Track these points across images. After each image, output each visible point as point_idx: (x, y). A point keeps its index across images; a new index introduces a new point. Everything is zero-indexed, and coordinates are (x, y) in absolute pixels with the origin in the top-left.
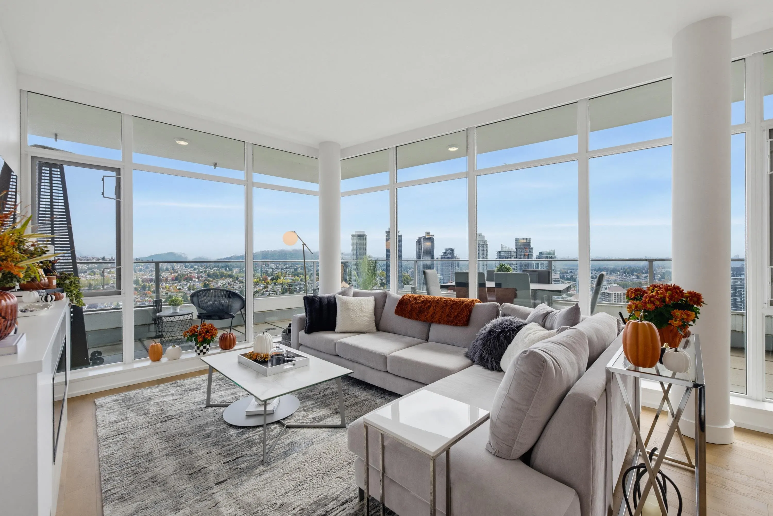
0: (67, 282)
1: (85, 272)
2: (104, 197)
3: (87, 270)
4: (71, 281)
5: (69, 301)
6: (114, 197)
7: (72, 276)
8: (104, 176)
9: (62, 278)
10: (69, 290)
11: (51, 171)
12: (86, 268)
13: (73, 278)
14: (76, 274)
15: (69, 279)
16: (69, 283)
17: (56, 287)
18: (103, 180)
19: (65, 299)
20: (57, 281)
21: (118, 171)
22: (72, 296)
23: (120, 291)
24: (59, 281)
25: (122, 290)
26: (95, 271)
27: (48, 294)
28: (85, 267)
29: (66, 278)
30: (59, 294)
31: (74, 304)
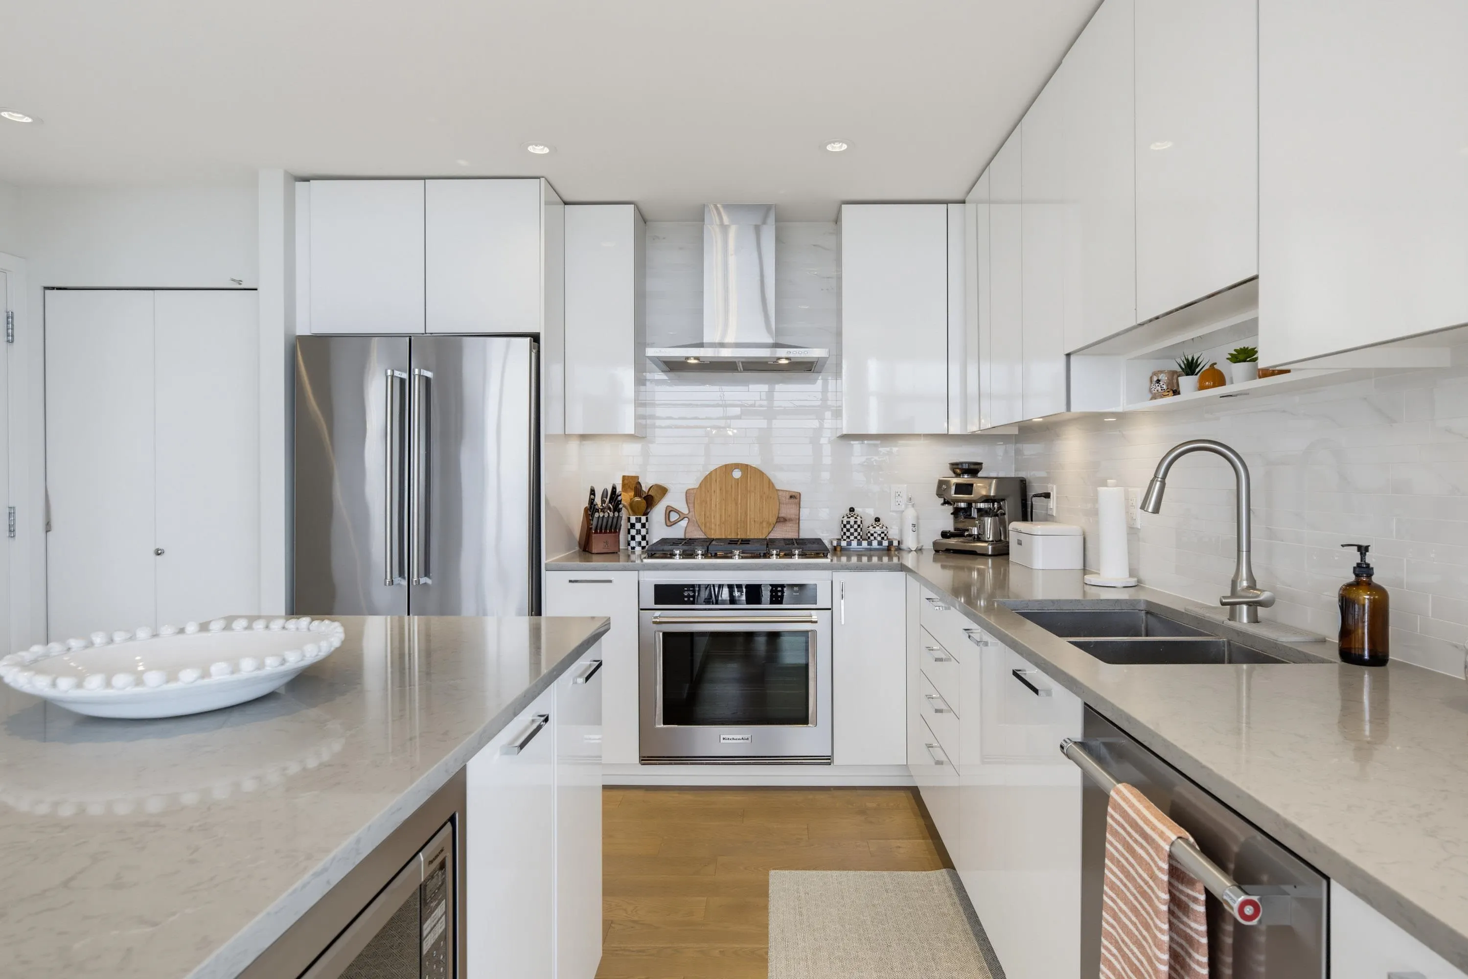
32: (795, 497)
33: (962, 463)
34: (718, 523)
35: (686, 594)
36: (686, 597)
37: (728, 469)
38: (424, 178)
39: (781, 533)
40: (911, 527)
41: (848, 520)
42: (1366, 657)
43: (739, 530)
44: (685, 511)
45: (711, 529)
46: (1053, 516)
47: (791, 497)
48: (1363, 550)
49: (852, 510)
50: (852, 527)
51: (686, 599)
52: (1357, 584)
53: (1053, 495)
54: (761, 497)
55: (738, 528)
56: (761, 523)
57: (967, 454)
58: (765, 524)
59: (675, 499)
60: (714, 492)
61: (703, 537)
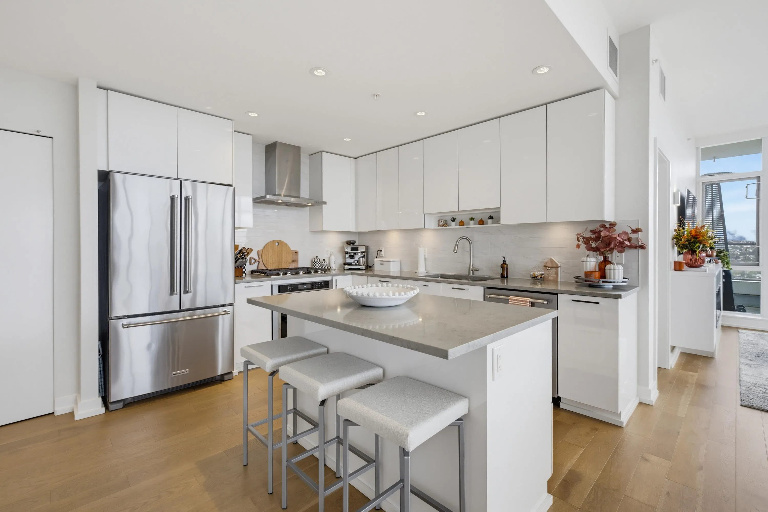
0: (722, 254)
1: (737, 257)
2: (747, 199)
3: (739, 255)
4: (724, 254)
5: (722, 266)
6: (755, 197)
7: (725, 251)
8: (747, 185)
9: (719, 252)
10: (722, 259)
11: (712, 187)
12: (739, 253)
13: (725, 253)
14: (728, 250)
15: (723, 253)
16: (723, 255)
17: (715, 256)
18: (747, 187)
19: (720, 264)
20: (716, 253)
21: (758, 178)
22: (724, 263)
23: (758, 263)
24: (717, 253)
25: (761, 263)
26: (749, 256)
27: (711, 259)
28: (738, 251)
29: (721, 252)
30: (717, 260)
31: (725, 269)
32: (296, 253)
33: (351, 241)
34: (271, 263)
35: (289, 288)
36: (289, 289)
37: (274, 242)
38: (177, 107)
39: (293, 266)
40: (334, 262)
41: (317, 260)
42: (506, 277)
43: (279, 265)
44: (257, 258)
45: (269, 265)
46: (383, 256)
47: (296, 252)
48: (504, 257)
49: (317, 257)
50: (318, 262)
51: (289, 290)
52: (504, 264)
53: (383, 250)
54: (286, 253)
55: (278, 265)
56: (287, 262)
57: (351, 239)
58: (288, 263)
59: (254, 255)
60: (270, 251)
61: (265, 269)
